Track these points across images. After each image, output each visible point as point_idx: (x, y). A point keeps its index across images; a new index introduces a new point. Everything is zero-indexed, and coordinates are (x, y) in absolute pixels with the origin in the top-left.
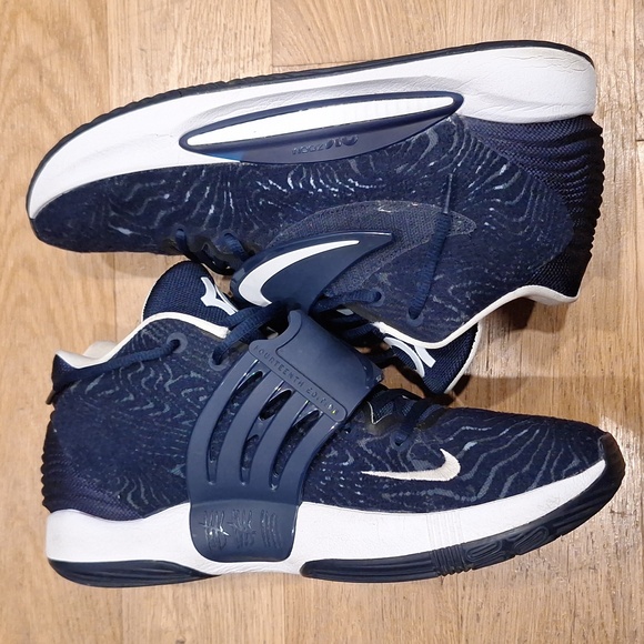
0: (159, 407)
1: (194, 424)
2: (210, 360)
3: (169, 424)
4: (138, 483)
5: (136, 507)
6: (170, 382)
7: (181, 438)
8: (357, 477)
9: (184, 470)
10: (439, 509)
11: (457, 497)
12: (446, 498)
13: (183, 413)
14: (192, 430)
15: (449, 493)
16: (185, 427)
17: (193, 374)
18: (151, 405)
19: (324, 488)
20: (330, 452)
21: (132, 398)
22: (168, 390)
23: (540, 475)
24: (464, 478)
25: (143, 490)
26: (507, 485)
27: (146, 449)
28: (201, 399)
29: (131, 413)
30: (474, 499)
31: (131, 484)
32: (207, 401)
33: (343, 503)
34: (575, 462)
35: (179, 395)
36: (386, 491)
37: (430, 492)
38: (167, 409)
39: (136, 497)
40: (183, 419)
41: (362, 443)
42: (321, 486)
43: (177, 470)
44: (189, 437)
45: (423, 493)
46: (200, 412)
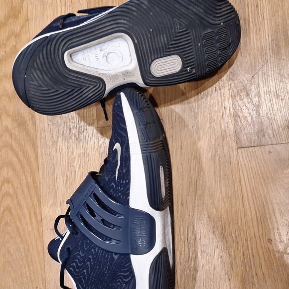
0: (89, 260)
1: (97, 246)
2: (76, 236)
3: (96, 257)
4: (120, 275)
5: (130, 278)
6: (81, 253)
7: (103, 253)
8: (118, 182)
9: (116, 254)
10: (129, 151)
11: (126, 144)
12: (126, 148)
13: (93, 250)
14: (99, 248)
15: (124, 147)
16: (98, 250)
17: (80, 244)
18: (88, 263)
19: (123, 196)
20: (111, 193)
21: (85, 271)
22: (83, 255)
23: (120, 114)
24: (120, 141)
25: (123, 274)
26: (123, 126)
27: (106, 269)
28: (88, 242)
29: (91, 273)
30: (126, 138)
31: (120, 278)
32: (89, 240)
33: (129, 189)
34: (119, 102)
35: (86, 251)
36: (122, 171)
37: (124, 154)
38: (90, 256)
39: (126, 277)
40: (95, 251)
41: (107, 179)
42: (123, 197)
43: (116, 257)
44: (102, 249)
45: (124, 157)
46: (93, 243)
